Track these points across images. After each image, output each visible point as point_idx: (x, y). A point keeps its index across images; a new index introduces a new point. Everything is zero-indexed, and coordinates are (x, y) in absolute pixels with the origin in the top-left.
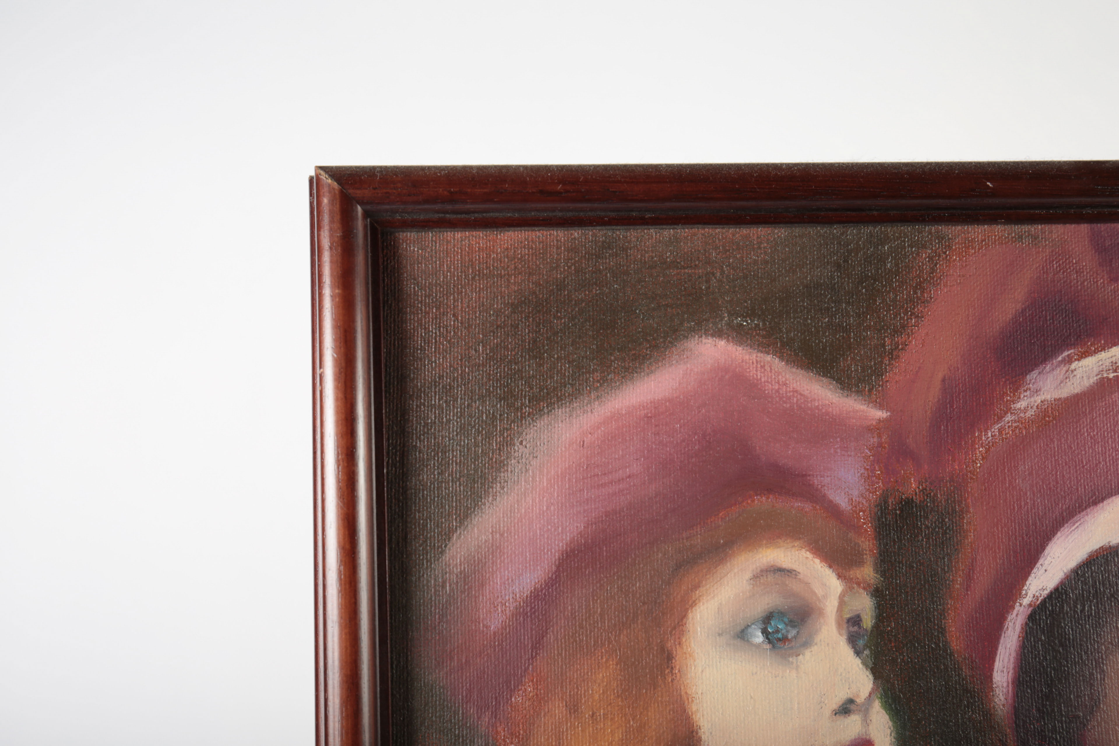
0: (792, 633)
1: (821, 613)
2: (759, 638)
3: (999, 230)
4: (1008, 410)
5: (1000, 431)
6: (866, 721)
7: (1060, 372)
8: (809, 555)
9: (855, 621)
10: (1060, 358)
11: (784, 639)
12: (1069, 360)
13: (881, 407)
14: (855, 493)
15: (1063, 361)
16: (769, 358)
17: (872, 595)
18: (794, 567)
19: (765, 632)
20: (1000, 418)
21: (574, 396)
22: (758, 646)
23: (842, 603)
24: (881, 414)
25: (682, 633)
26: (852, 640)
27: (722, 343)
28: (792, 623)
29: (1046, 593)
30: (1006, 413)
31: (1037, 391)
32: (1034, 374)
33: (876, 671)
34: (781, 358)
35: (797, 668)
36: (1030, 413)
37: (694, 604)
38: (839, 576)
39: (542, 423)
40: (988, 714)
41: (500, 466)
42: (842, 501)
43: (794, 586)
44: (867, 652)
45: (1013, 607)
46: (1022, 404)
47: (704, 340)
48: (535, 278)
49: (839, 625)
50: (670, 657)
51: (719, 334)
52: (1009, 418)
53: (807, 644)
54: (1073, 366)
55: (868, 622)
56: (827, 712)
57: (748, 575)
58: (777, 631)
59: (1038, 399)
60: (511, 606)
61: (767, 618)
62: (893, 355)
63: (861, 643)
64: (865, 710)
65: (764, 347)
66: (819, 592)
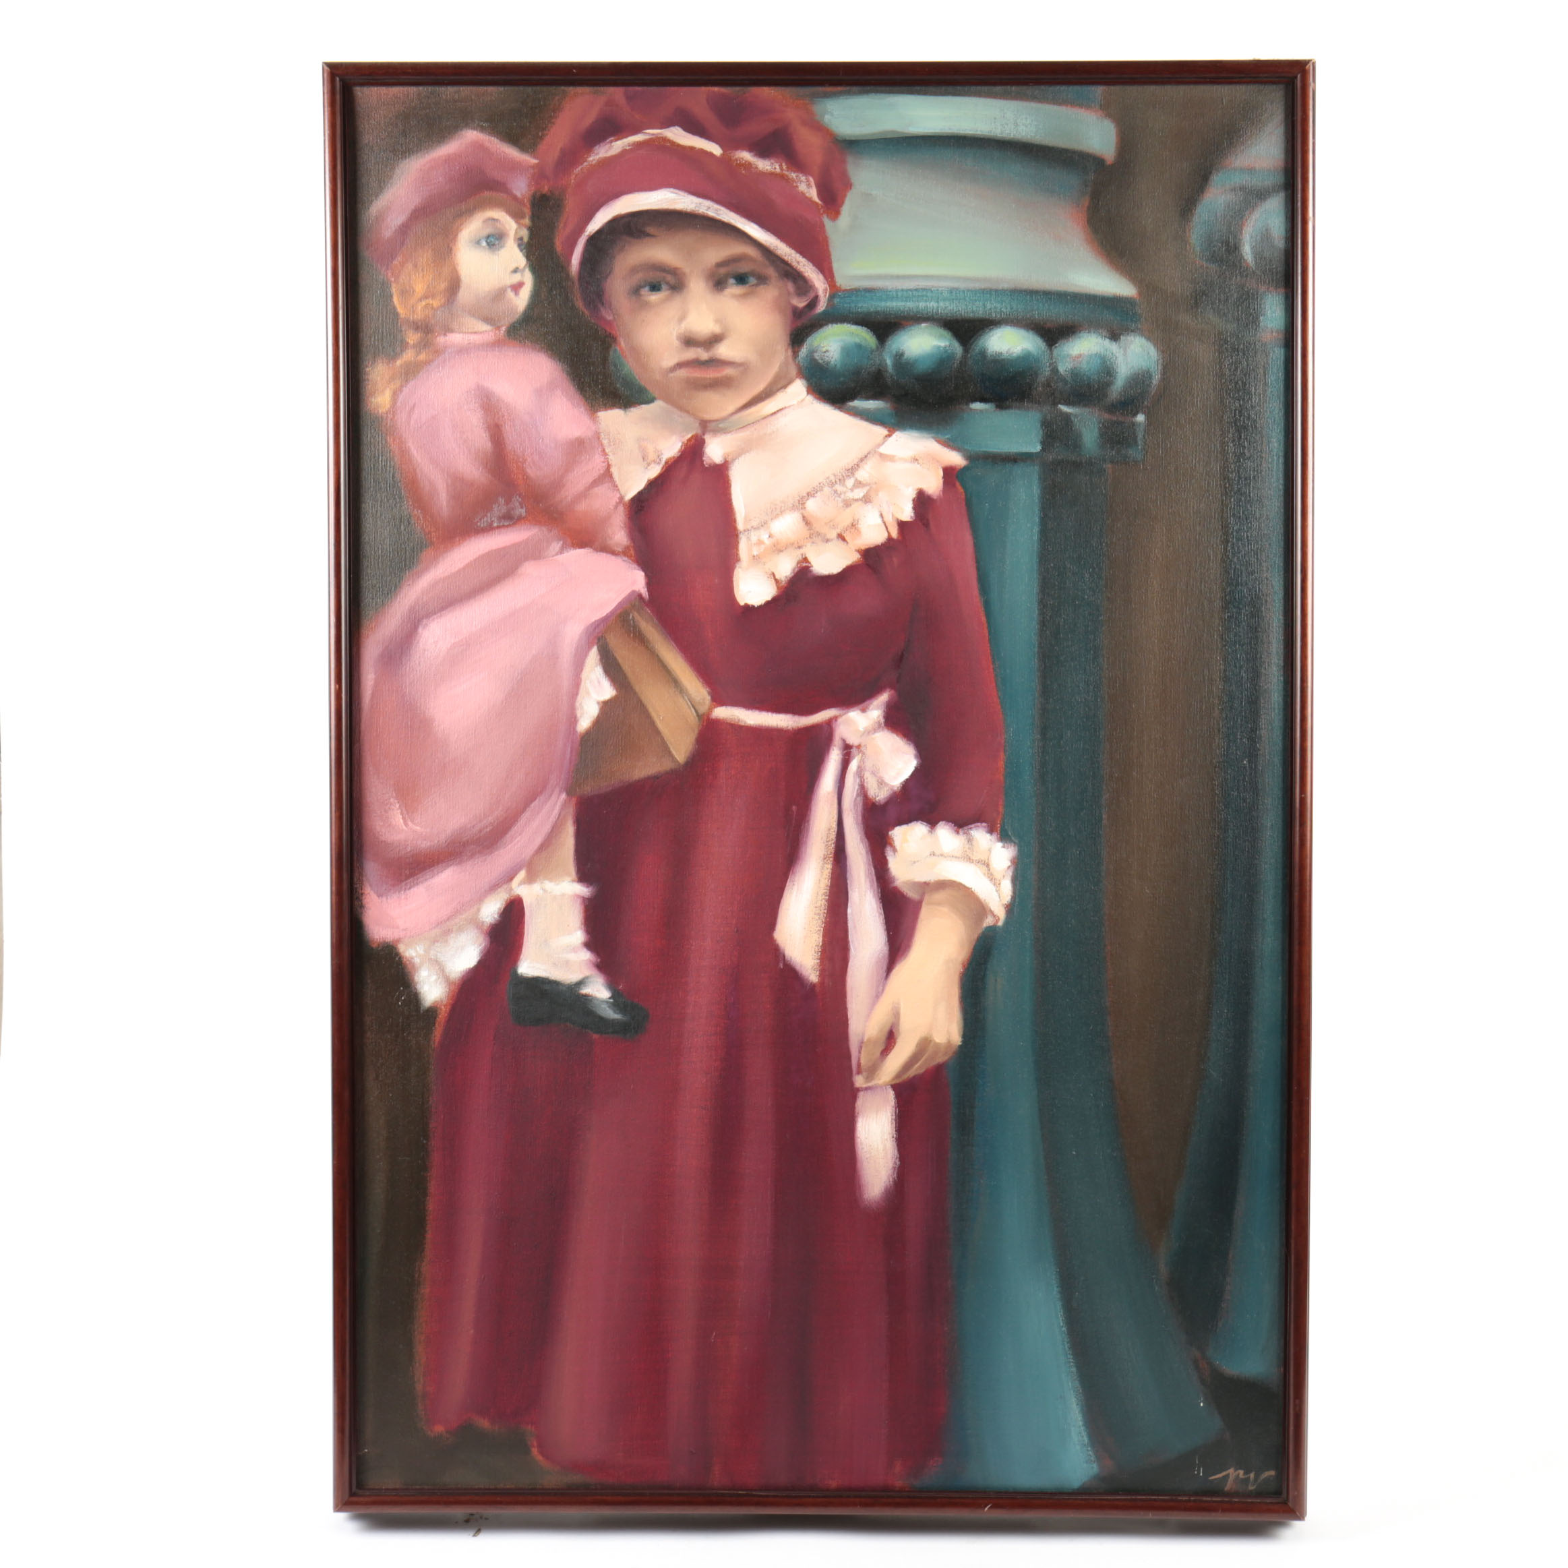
0: (497, 242)
1: (508, 235)
2: (484, 244)
3: (587, 89)
4: (586, 161)
5: (581, 169)
6: (522, 275)
7: (607, 146)
8: (505, 214)
9: (521, 239)
10: (608, 141)
11: (494, 245)
12: (611, 142)
13: (535, 157)
14: (524, 192)
15: (609, 142)
16: (493, 138)
17: (528, 230)
18: (500, 218)
19: (486, 241)
20: (582, 164)
21: (417, 152)
22: (484, 247)
23: (516, 232)
24: (536, 161)
25: (455, 241)
26: (519, 246)
27: (475, 132)
28: (497, 239)
29: (594, 232)
30: (584, 162)
31: (597, 154)
32: (597, 147)
33: (528, 257)
34: (497, 138)
35: (498, 256)
36: (594, 162)
37: (461, 230)
38: (517, 222)
39: (406, 161)
40: (568, 275)
41: (391, 177)
42: (519, 194)
43: (498, 225)
44: (524, 251)
45: (581, 236)
46: (591, 159)
47: (468, 131)
48: (404, 105)
49: (514, 240)
50: (451, 250)
51: (474, 129)
52: (585, 164)
53: (502, 247)
54: (613, 144)
55: (526, 239)
56: (509, 271)
57: (481, 221)
58: (491, 241)
59: (597, 157)
60: (393, 229)
61: (488, 237)
62: (541, 138)
63: (523, 247)
64: (523, 270)
65: (491, 134)
66: (507, 227)
